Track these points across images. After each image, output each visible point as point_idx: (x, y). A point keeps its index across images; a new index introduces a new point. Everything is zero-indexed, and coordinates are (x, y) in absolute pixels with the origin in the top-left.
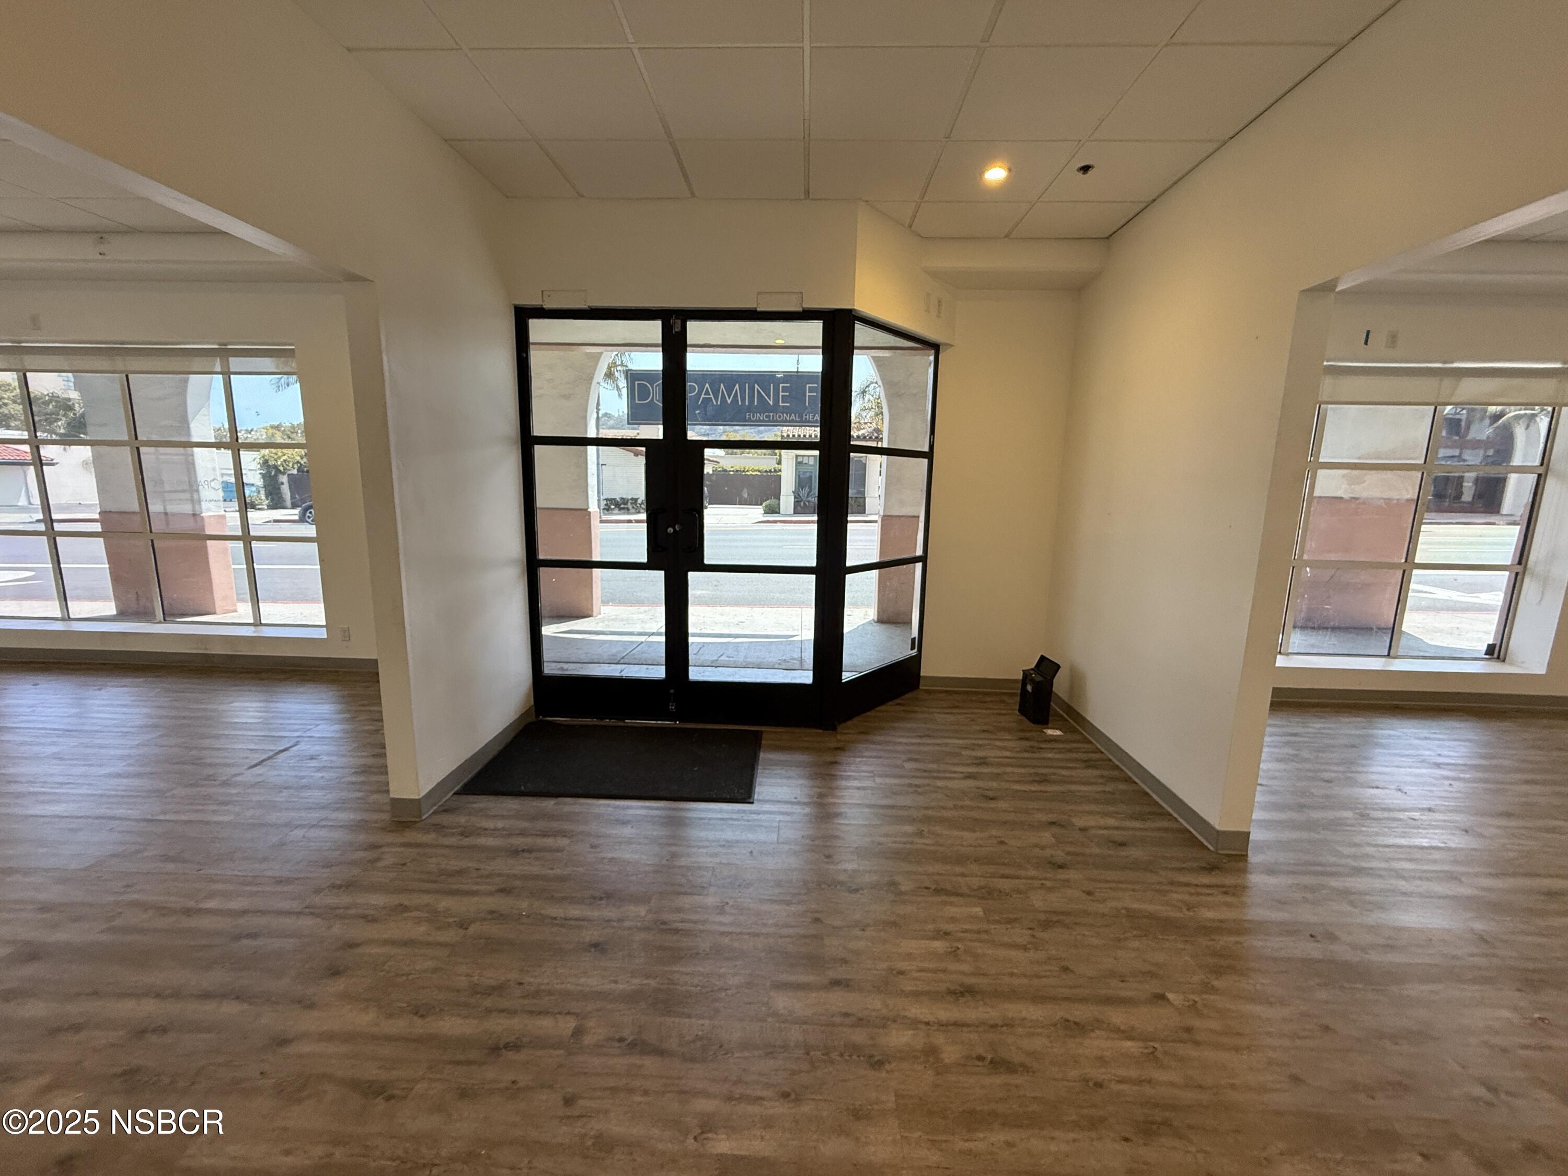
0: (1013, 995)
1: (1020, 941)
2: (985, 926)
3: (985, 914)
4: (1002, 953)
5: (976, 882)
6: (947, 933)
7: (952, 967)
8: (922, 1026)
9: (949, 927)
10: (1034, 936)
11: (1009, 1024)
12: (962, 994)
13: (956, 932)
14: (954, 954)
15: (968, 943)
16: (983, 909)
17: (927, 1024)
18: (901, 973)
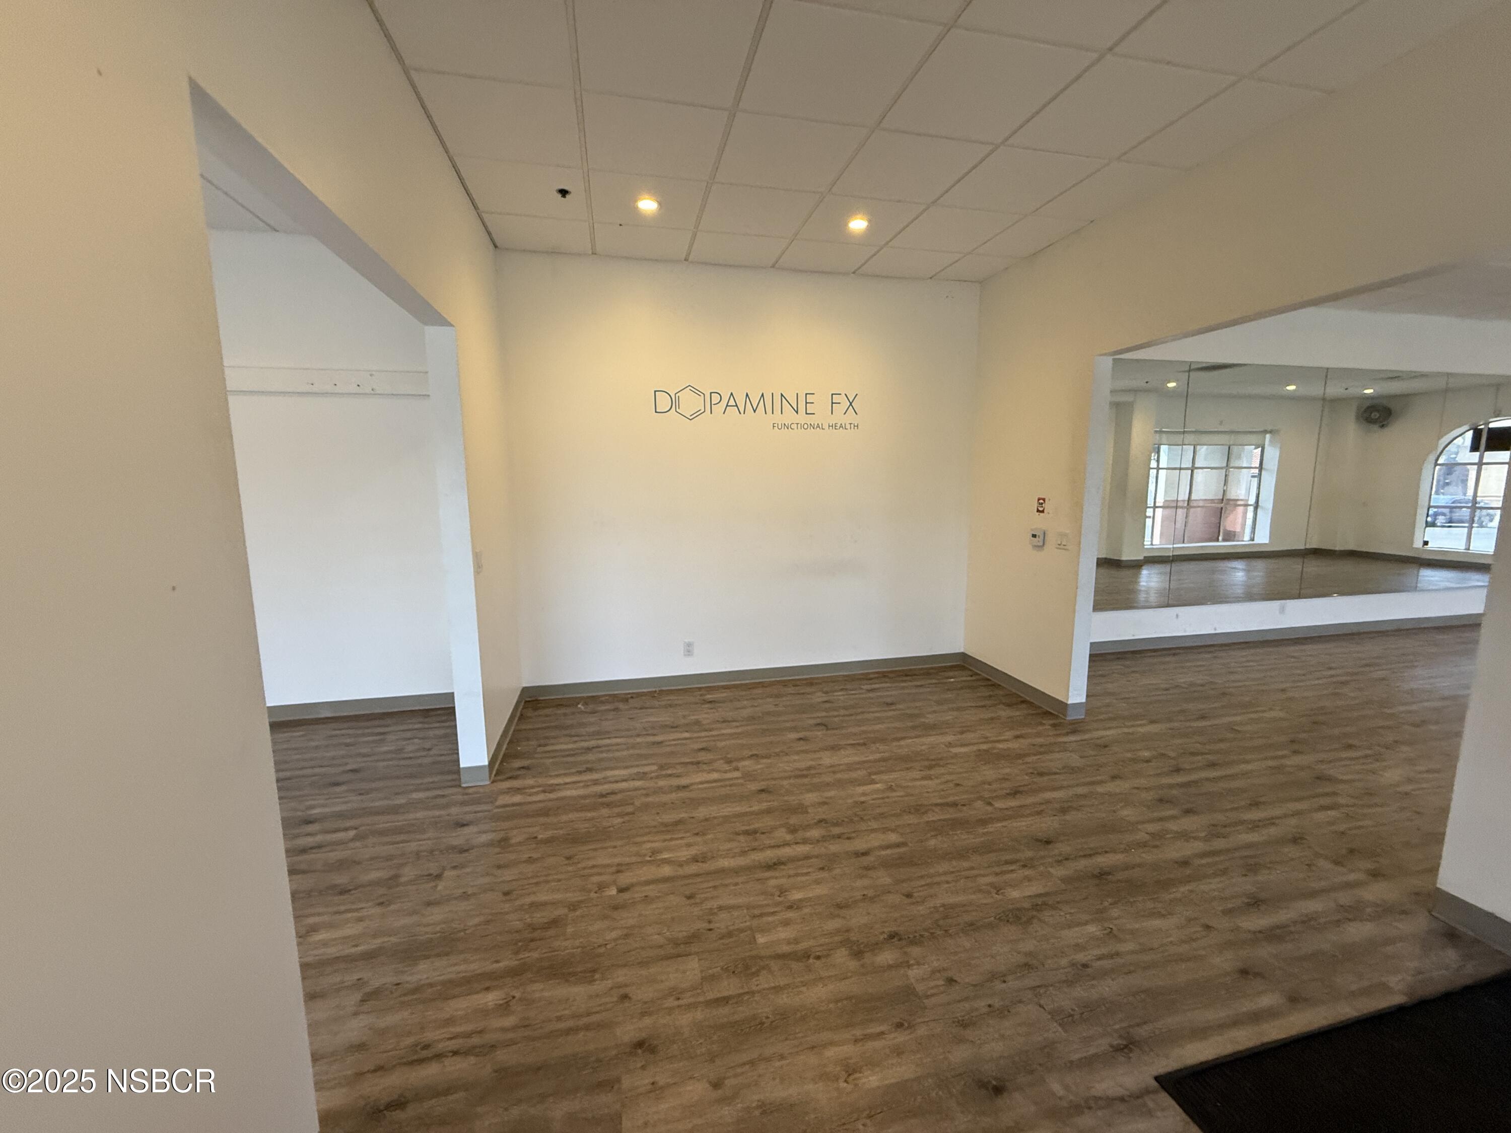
0: (736, 871)
1: (723, 915)
2: (755, 923)
3: (754, 938)
4: (740, 901)
5: (764, 981)
6: (790, 907)
7: (783, 881)
8: (799, 841)
9: (791, 914)
10: (710, 922)
11: (744, 853)
12: (775, 864)
13: (782, 911)
14: (782, 891)
15: (770, 902)
16: (756, 944)
17: (797, 843)
18: (822, 869)
